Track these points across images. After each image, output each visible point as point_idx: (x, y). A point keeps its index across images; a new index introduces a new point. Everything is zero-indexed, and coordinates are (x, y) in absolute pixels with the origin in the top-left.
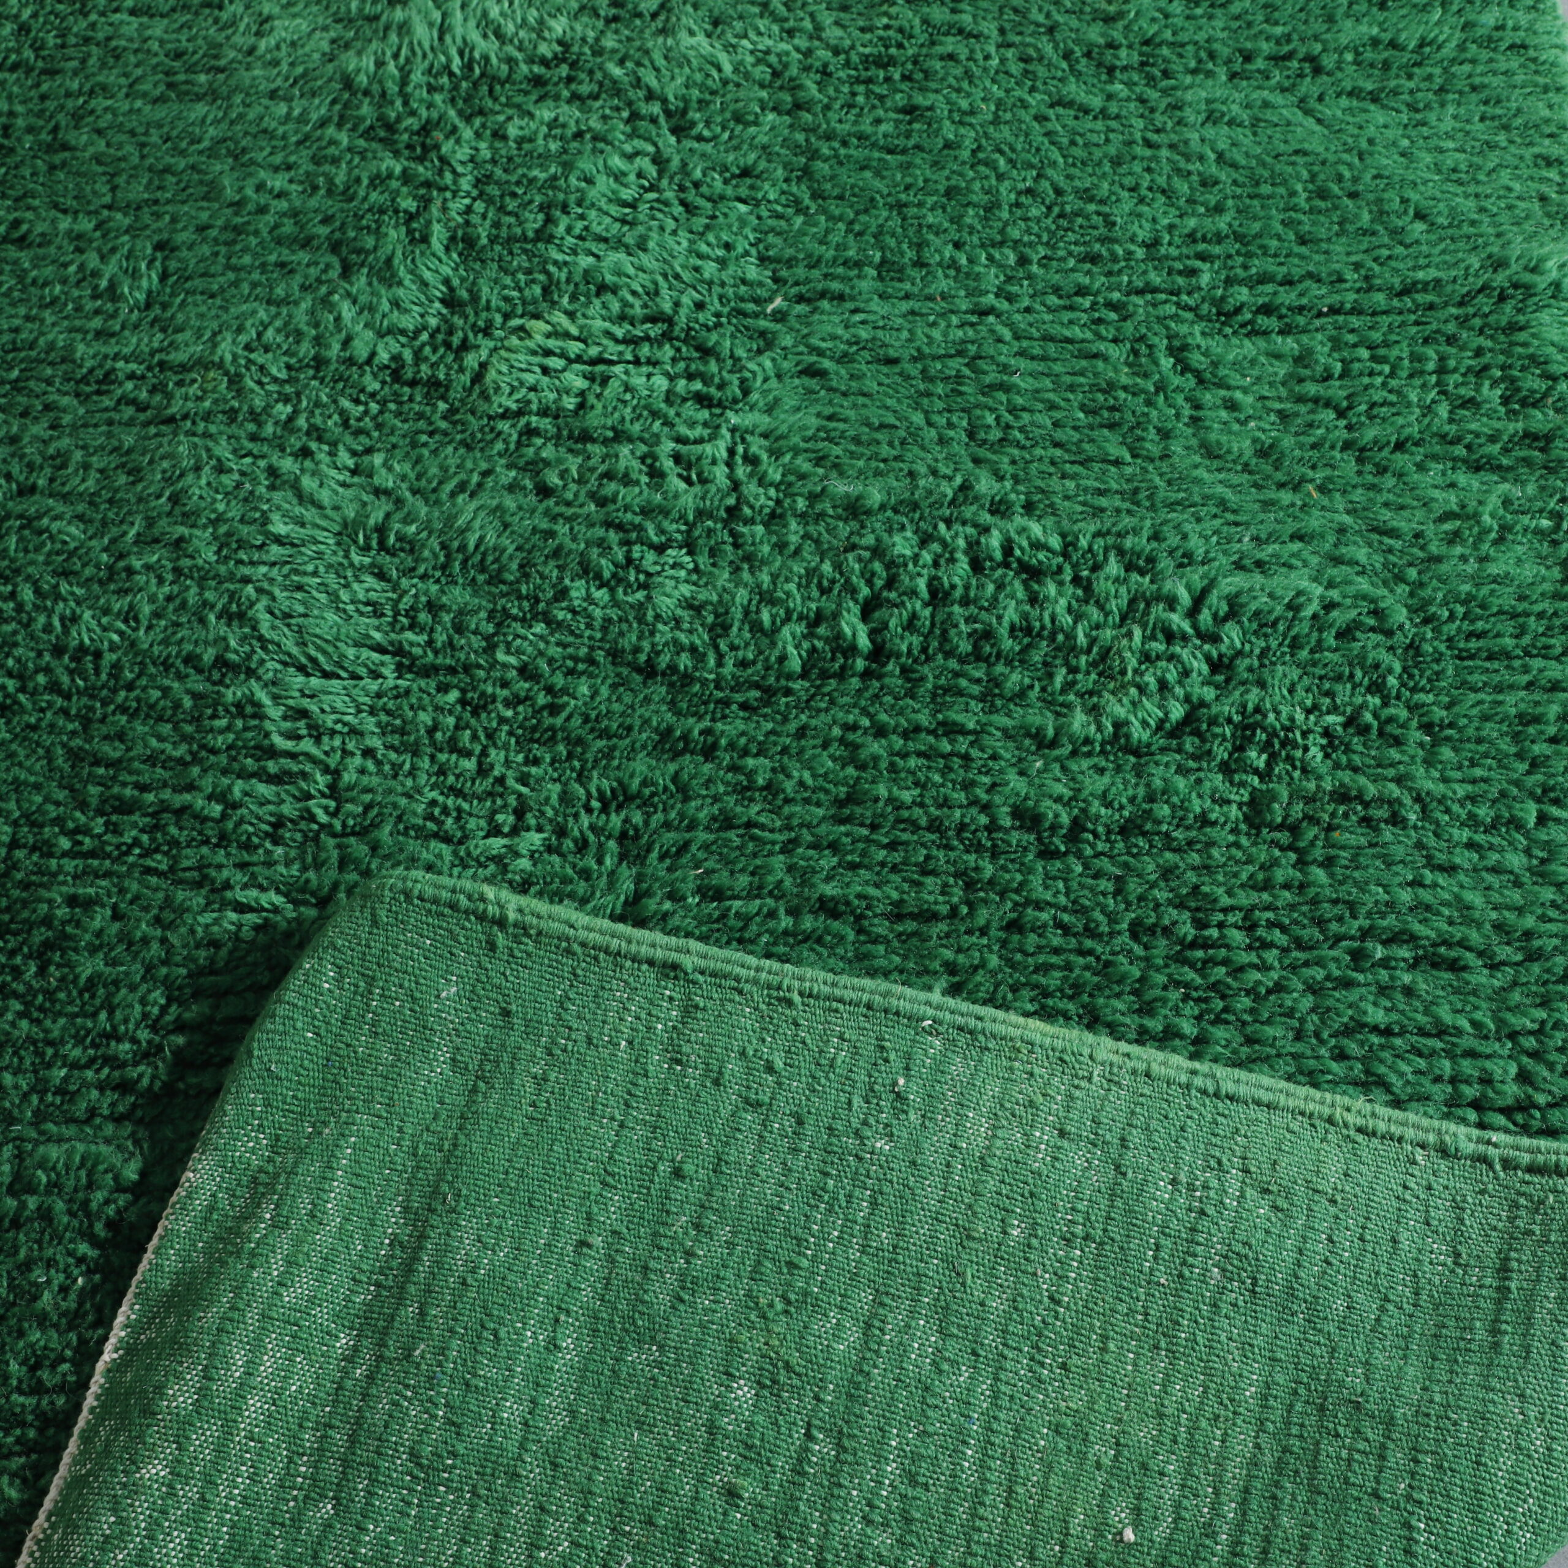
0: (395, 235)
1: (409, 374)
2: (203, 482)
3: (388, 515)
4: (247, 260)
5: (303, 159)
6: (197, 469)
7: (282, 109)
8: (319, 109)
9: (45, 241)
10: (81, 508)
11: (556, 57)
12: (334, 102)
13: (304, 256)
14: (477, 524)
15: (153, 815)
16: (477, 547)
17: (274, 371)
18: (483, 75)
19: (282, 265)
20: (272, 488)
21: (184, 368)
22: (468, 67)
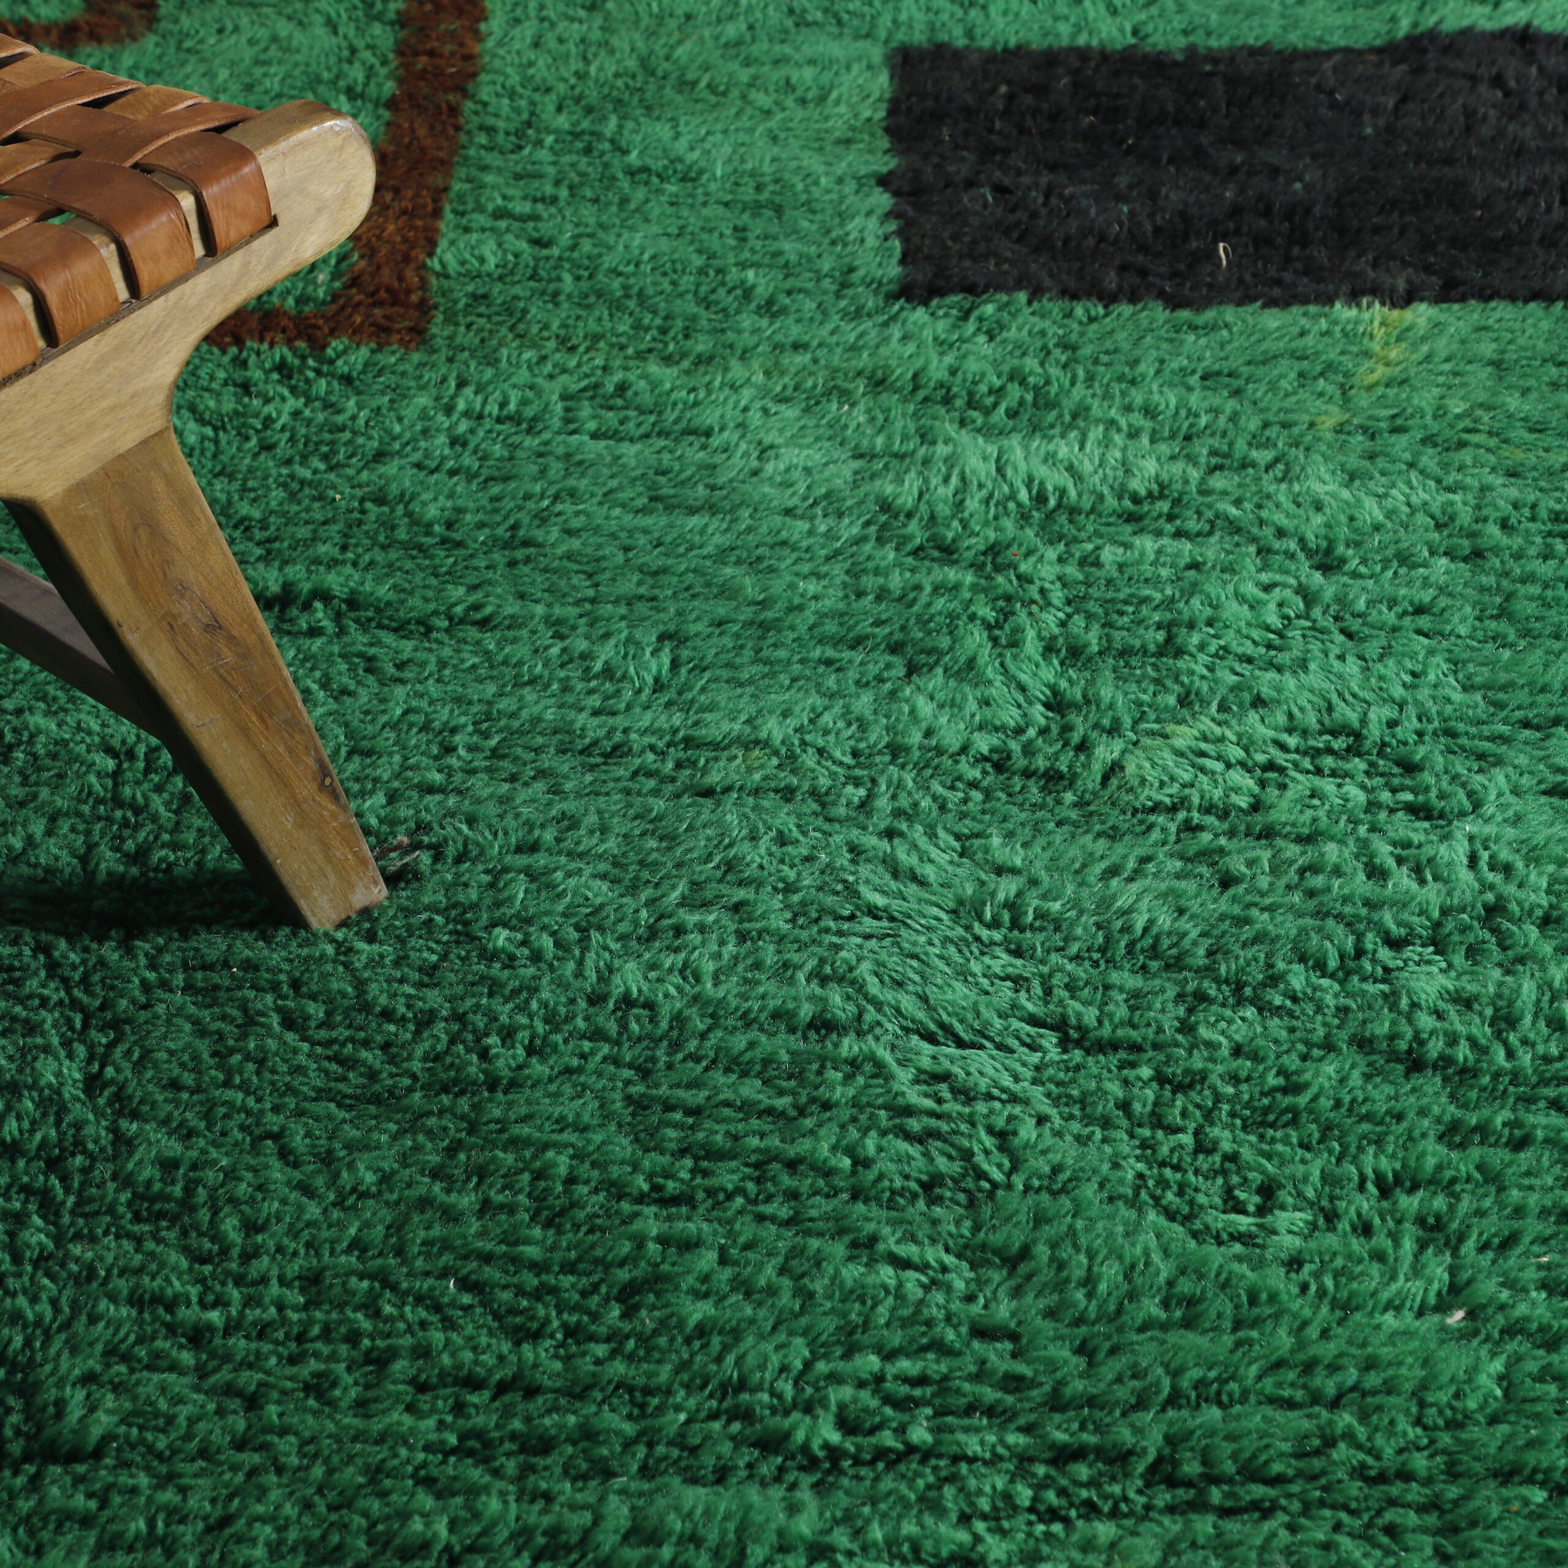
0: (976, 639)
1: (1021, 763)
2: (763, 851)
3: (1019, 894)
4: (782, 654)
5: (838, 569)
6: (753, 838)
7: (803, 526)
8: (849, 529)
9: (515, 623)
10: (603, 867)
11: (1150, 494)
12: (868, 523)
13: (858, 657)
14: (1144, 905)
15: (757, 1166)
16: (1146, 930)
17: (838, 754)
18: (1059, 506)
19: (828, 663)
20: (853, 861)
21: (716, 746)
22: (1041, 499)
